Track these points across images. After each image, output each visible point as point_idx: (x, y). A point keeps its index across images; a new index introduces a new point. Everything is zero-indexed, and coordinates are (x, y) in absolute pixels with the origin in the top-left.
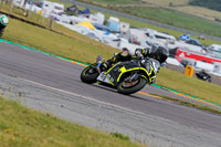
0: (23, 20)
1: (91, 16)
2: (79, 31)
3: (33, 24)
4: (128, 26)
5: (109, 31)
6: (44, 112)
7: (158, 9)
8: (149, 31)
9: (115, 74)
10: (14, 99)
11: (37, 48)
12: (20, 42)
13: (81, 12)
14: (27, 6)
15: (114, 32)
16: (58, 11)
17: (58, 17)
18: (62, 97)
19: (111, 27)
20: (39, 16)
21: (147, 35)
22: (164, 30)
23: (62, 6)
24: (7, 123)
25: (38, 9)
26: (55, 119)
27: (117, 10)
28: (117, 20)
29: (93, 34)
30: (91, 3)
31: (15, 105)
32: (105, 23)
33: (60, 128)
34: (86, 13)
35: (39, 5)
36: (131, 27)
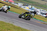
0: (14, 7)
1: (28, 6)
2: (26, 9)
3: (16, 8)
4: (36, 8)
5: (32, 9)
6: (18, 26)
7: (43, 5)
8: (41, 9)
9: (25, 16)
10: (12, 24)
11: (17, 13)
12: (13, 12)
13: (26, 5)
14: (15, 4)
15: (33, 10)
16: (21, 5)
17: (21, 6)
18: (22, 23)
19: (33, 9)
20: (17, 6)
21: (40, 10)
22: (44, 9)
23: (22, 4)
24: (10, 29)
25: (17, 5)
26: (20, 28)
27: (34, 5)
28: (34, 7)
29: (29, 10)
30: (28, 4)
31: (12, 25)
32: (31, 8)
33: (21, 30)
34: (27, 6)
35: (17, 4)
36: (37, 9)
